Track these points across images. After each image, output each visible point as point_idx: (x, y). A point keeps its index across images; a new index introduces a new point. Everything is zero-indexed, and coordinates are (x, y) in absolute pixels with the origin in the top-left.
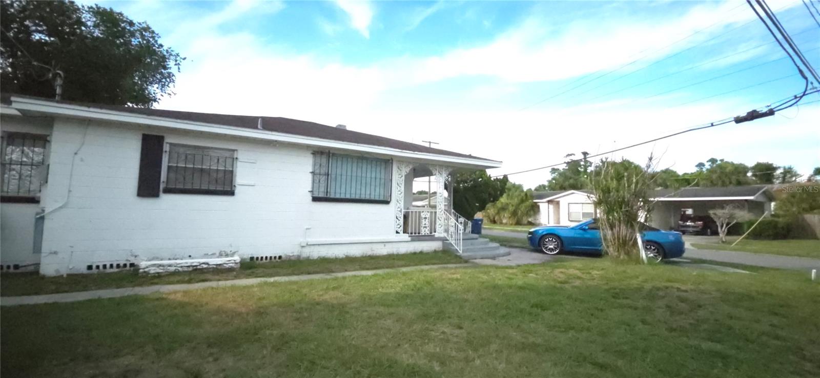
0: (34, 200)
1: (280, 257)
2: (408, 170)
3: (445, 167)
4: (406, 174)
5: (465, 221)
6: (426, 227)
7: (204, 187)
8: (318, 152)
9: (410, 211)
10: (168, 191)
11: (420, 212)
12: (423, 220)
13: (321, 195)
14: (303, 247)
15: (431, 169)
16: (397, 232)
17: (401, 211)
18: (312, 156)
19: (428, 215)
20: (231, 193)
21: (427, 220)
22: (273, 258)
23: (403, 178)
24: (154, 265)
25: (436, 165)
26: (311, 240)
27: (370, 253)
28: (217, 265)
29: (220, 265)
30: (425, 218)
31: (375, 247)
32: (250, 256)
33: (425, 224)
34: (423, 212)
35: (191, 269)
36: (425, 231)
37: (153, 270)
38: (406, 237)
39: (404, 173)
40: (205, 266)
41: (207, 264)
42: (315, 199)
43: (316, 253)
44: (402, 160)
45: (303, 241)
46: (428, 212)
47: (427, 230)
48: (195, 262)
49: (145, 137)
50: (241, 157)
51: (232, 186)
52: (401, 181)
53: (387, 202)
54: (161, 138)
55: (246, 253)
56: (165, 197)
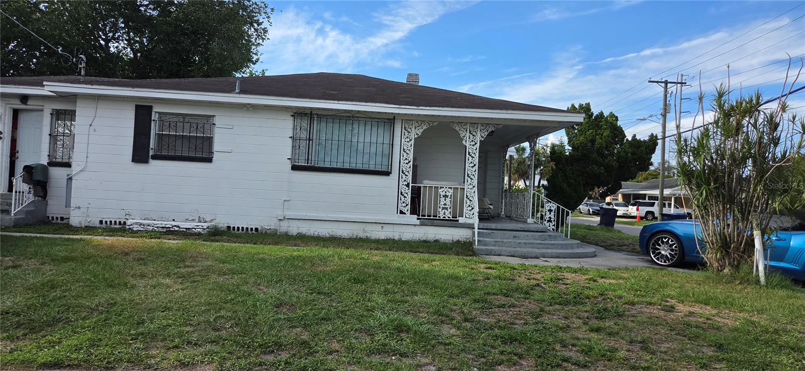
0: (68, 165)
1: (257, 229)
2: (420, 132)
3: (482, 125)
4: (416, 136)
5: (558, 208)
6: (446, 209)
7: (185, 154)
8: (298, 114)
9: (422, 185)
10: (155, 157)
11: (436, 188)
12: (443, 199)
13: (302, 163)
14: (280, 220)
15: (457, 129)
16: (402, 212)
17: (408, 185)
18: (292, 118)
19: (450, 193)
20: (209, 160)
21: (448, 200)
22: (249, 229)
23: (413, 141)
24: (137, 223)
25: (466, 124)
26: (289, 214)
27: (361, 235)
28: (186, 229)
29: (189, 229)
30: (446, 196)
31: (369, 227)
32: (226, 225)
33: (445, 204)
34: (441, 188)
35: (165, 230)
36: (444, 214)
38: (414, 219)
39: (413, 136)
40: (177, 229)
41: (178, 227)
42: (295, 168)
43: (294, 229)
44: (410, 119)
45: (280, 214)
46: (451, 188)
47: (447, 212)
48: (169, 224)
49: (139, 109)
50: (217, 121)
51: (211, 152)
52: (410, 146)
53: (387, 173)
54: (150, 108)
55: (222, 222)
56: (154, 163)
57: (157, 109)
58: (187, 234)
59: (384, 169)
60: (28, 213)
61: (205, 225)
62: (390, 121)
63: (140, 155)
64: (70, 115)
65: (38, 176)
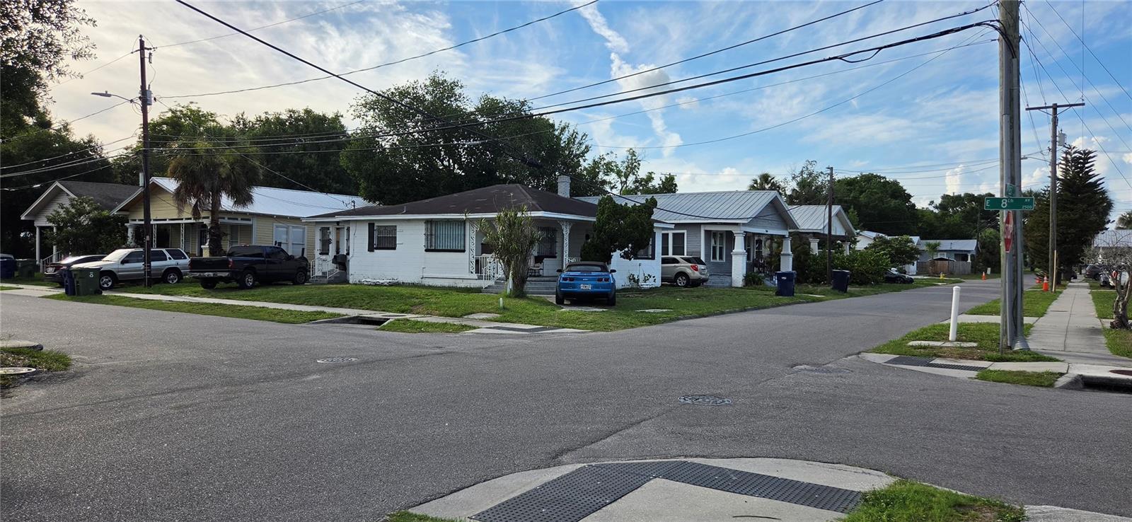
1: (413, 283)
2: (478, 227)
4: (476, 230)
6: (490, 269)
7: (387, 246)
8: (428, 222)
9: (480, 257)
10: (377, 249)
11: (486, 258)
12: (489, 264)
13: (430, 248)
14: (422, 278)
16: (472, 273)
17: (474, 257)
18: (424, 224)
19: (491, 260)
20: (394, 249)
21: (492, 264)
22: (410, 283)
23: (475, 232)
26: (425, 275)
27: (455, 285)
29: (383, 283)
31: (458, 281)
32: (402, 282)
33: (490, 267)
34: (488, 257)
35: (374, 284)
36: (490, 272)
37: (365, 283)
38: (475, 276)
40: (379, 283)
42: (426, 250)
43: (427, 282)
44: (472, 221)
45: (421, 275)
48: (375, 281)
49: (369, 224)
50: (398, 229)
51: (396, 244)
52: (474, 235)
53: (464, 251)
54: (374, 224)
55: (401, 280)
56: (375, 251)
57: (376, 224)
58: (382, 285)
59: (462, 248)
60: (335, 277)
61: (388, 281)
62: (463, 222)
63: (371, 249)
64: (348, 229)
65: (339, 261)
